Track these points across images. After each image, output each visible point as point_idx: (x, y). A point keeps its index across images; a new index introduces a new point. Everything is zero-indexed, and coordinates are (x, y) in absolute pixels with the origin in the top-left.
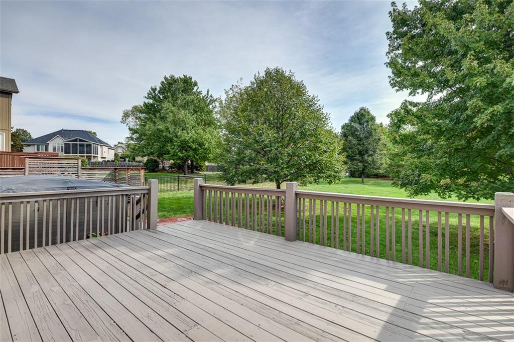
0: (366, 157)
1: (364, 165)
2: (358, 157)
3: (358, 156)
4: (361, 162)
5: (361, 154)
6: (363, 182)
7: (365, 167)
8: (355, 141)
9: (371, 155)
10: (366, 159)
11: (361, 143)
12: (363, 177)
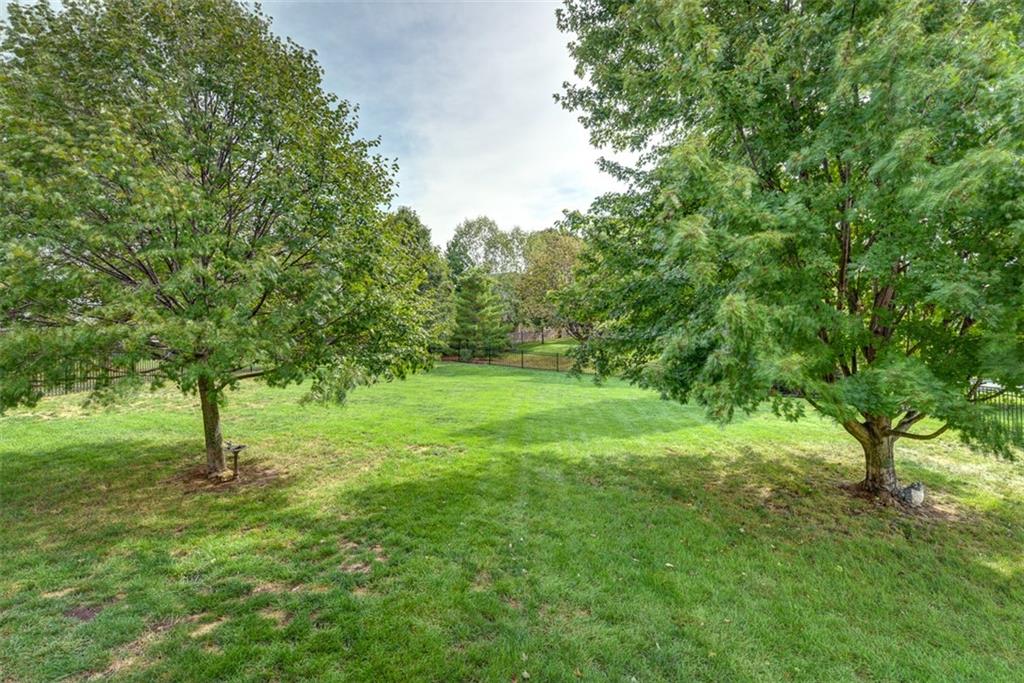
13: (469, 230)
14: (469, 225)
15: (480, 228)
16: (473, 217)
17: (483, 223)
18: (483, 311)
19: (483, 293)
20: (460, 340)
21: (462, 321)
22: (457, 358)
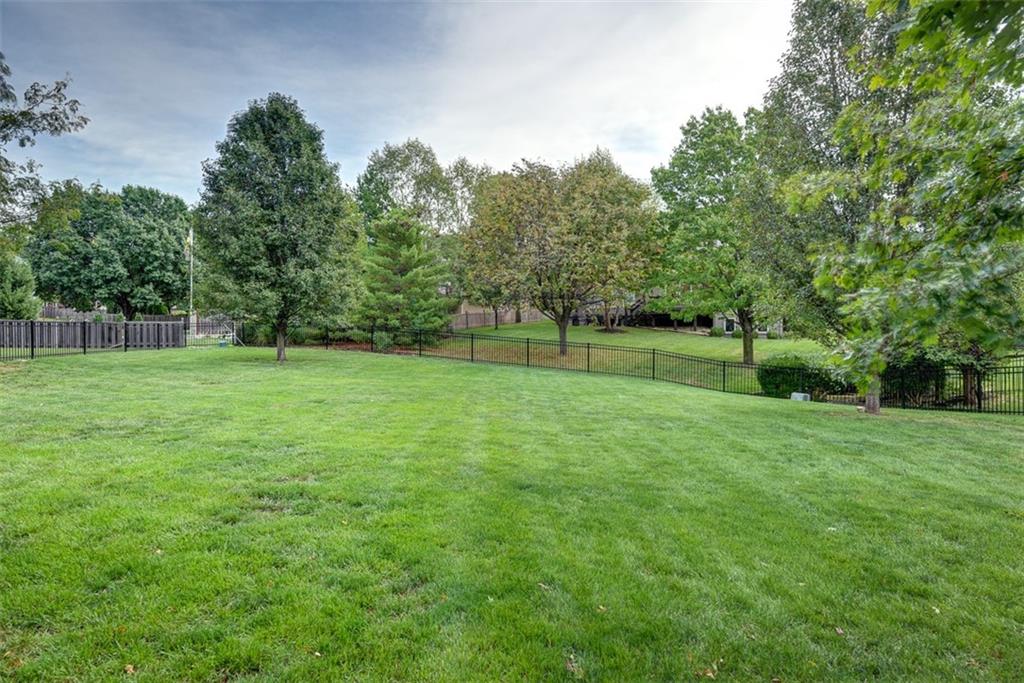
0: (291, 268)
1: (284, 297)
2: (262, 266)
3: (265, 263)
4: (272, 286)
5: (275, 254)
6: (280, 359)
7: (288, 306)
8: (250, 209)
9: (312, 265)
10: (292, 275)
11: (276, 216)
12: (280, 340)
13: (392, 160)
14: (392, 154)
15: (408, 158)
16: (398, 141)
17: (414, 148)
18: (410, 274)
19: (410, 246)
20: (374, 319)
21: (379, 290)
22: (369, 346)
